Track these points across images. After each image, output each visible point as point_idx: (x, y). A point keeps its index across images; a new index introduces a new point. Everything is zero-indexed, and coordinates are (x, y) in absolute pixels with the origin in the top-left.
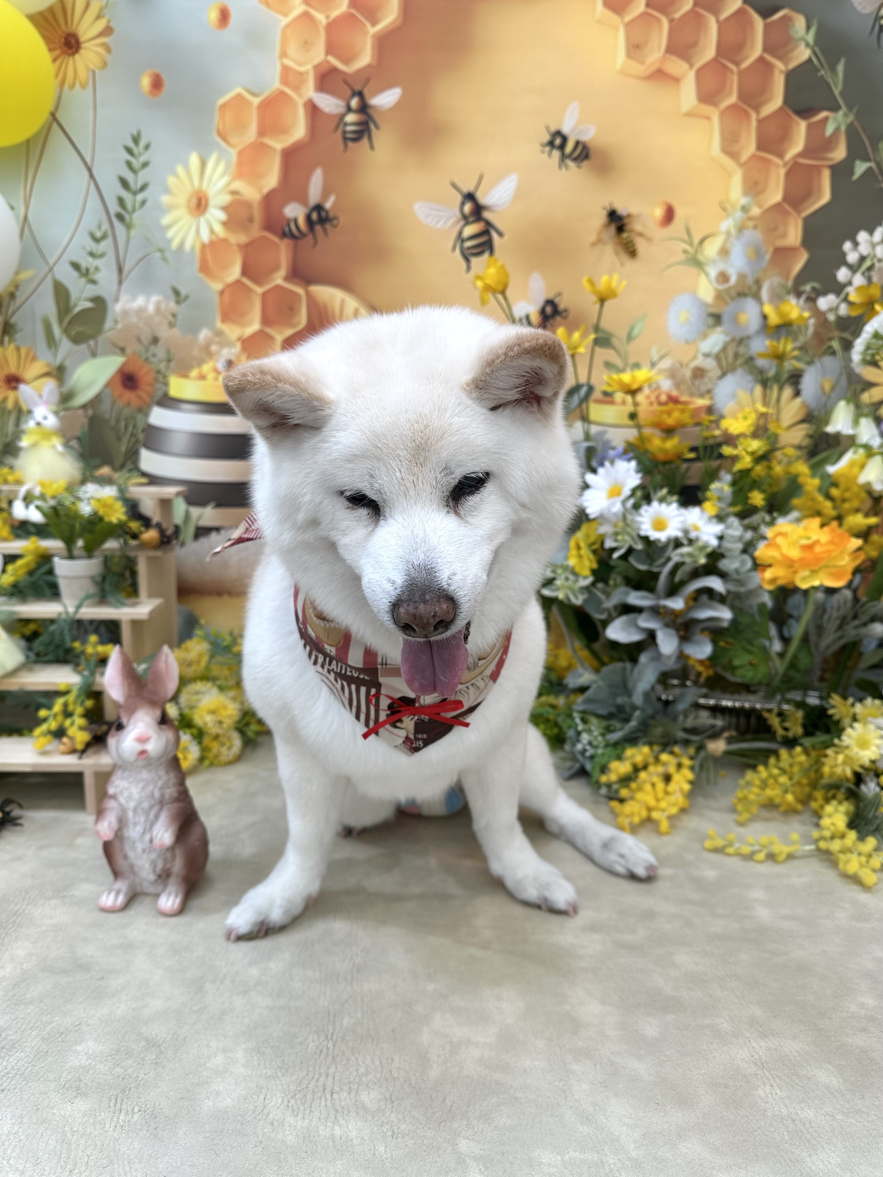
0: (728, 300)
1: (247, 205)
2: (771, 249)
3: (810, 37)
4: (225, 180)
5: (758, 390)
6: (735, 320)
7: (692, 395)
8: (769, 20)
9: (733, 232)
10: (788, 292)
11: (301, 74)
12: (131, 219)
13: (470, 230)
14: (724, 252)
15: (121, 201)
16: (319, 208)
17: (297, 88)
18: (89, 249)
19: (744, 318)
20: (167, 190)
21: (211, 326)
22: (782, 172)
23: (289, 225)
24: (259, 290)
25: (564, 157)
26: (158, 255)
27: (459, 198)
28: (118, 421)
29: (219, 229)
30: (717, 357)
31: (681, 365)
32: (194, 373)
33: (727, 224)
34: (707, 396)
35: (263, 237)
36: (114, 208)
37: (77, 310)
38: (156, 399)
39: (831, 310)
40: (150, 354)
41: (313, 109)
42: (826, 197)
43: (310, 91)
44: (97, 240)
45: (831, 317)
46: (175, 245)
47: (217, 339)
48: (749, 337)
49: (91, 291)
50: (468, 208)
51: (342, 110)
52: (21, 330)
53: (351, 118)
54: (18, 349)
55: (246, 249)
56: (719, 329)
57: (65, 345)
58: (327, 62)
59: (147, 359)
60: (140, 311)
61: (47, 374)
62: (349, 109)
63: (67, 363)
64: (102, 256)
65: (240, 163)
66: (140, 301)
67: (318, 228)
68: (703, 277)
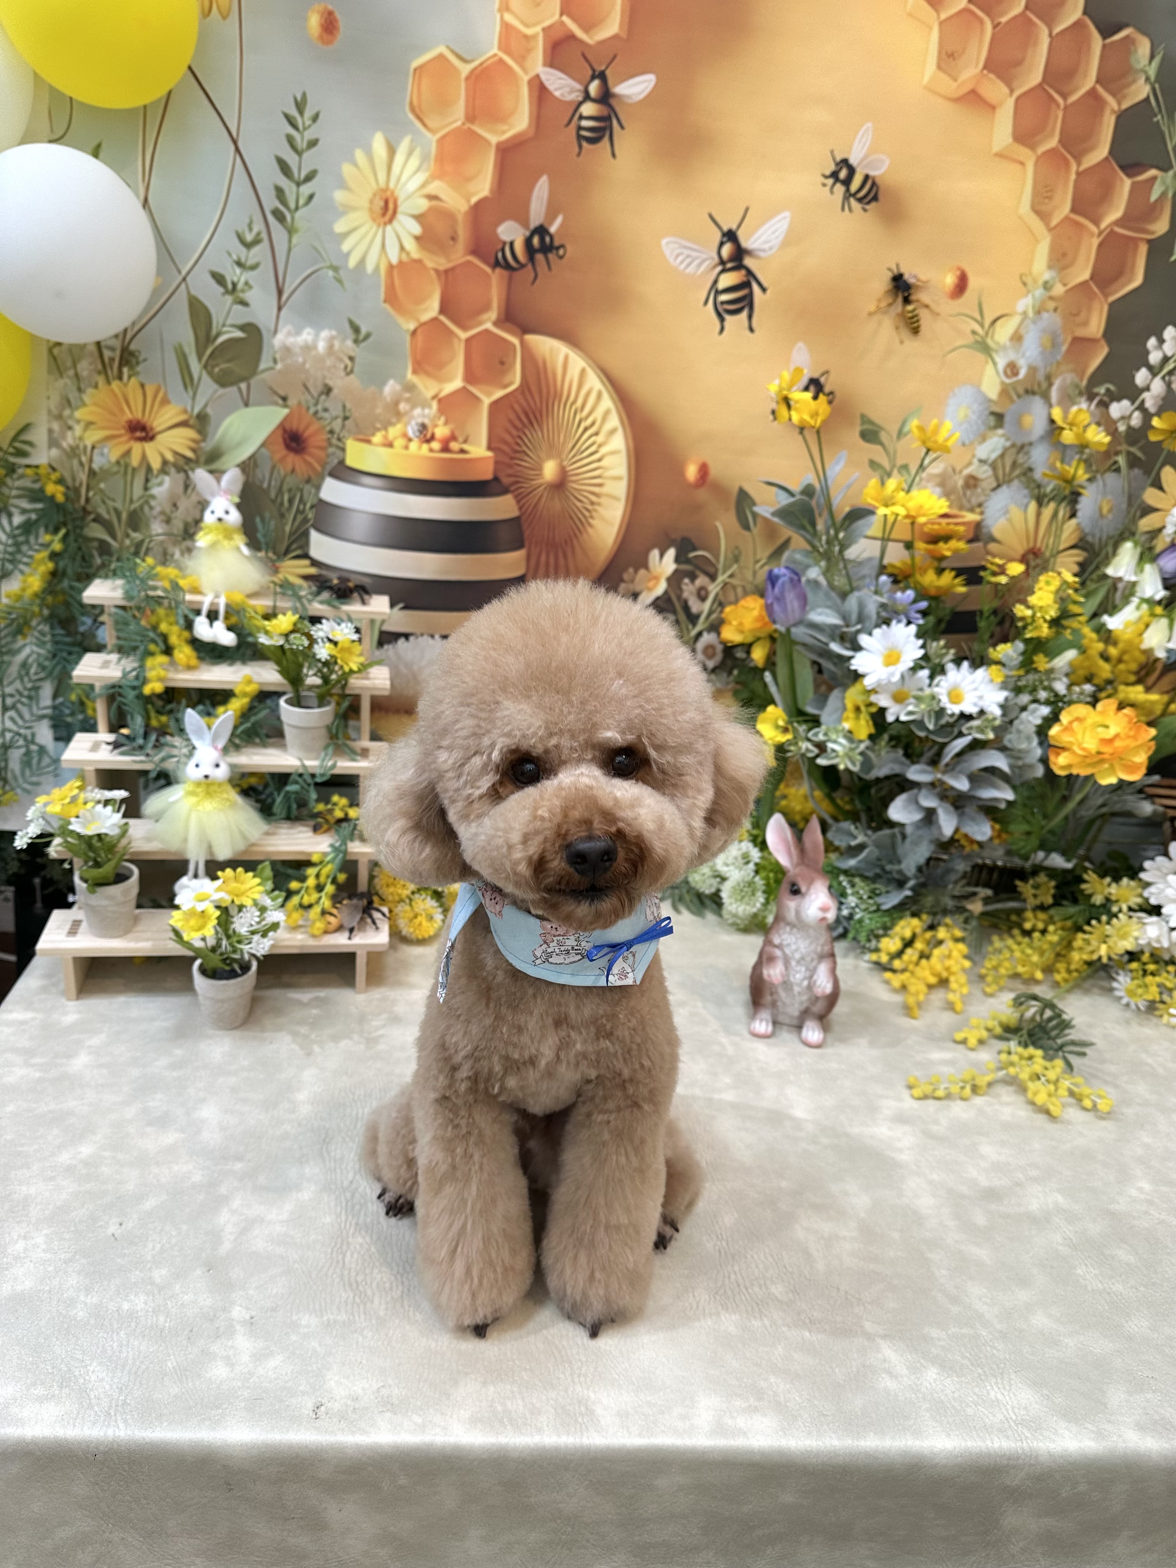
0: (1015, 397)
1: (448, 216)
2: (1069, 339)
3: (1152, 71)
4: (421, 178)
5: (1033, 505)
6: (1018, 422)
7: (961, 508)
8: (1108, 41)
9: (1031, 314)
10: (1081, 394)
11: (526, 37)
12: (293, 218)
13: (728, 280)
14: (1017, 338)
15: (280, 192)
16: (541, 231)
17: (521, 60)
18: (235, 257)
19: (1028, 420)
20: (343, 185)
21: (401, 378)
22: (1096, 242)
23: (503, 250)
24: (463, 335)
25: (848, 195)
26: (331, 273)
27: (717, 236)
28: (280, 491)
29: (411, 245)
30: (993, 466)
31: (954, 470)
32: (377, 438)
33: (1025, 304)
34: (978, 510)
35: (469, 262)
36: (270, 202)
37: (221, 339)
38: (328, 468)
39: (1123, 418)
40: (320, 407)
41: (540, 90)
42: (1138, 280)
43: (537, 65)
44: (248, 246)
45: (1122, 428)
46: (352, 262)
47: (407, 395)
48: (1031, 444)
49: (240, 315)
50: (727, 250)
51: (578, 96)
52: (145, 360)
53: (588, 109)
54: (142, 386)
55: (447, 276)
56: (1000, 432)
57: (207, 386)
58: (563, 24)
59: (316, 413)
60: (308, 348)
61: (183, 424)
62: (587, 97)
63: (209, 410)
64: (254, 267)
65: (440, 158)
66: (307, 335)
67: (539, 257)
68: (990, 366)
